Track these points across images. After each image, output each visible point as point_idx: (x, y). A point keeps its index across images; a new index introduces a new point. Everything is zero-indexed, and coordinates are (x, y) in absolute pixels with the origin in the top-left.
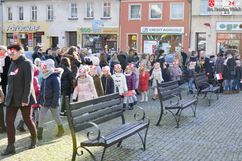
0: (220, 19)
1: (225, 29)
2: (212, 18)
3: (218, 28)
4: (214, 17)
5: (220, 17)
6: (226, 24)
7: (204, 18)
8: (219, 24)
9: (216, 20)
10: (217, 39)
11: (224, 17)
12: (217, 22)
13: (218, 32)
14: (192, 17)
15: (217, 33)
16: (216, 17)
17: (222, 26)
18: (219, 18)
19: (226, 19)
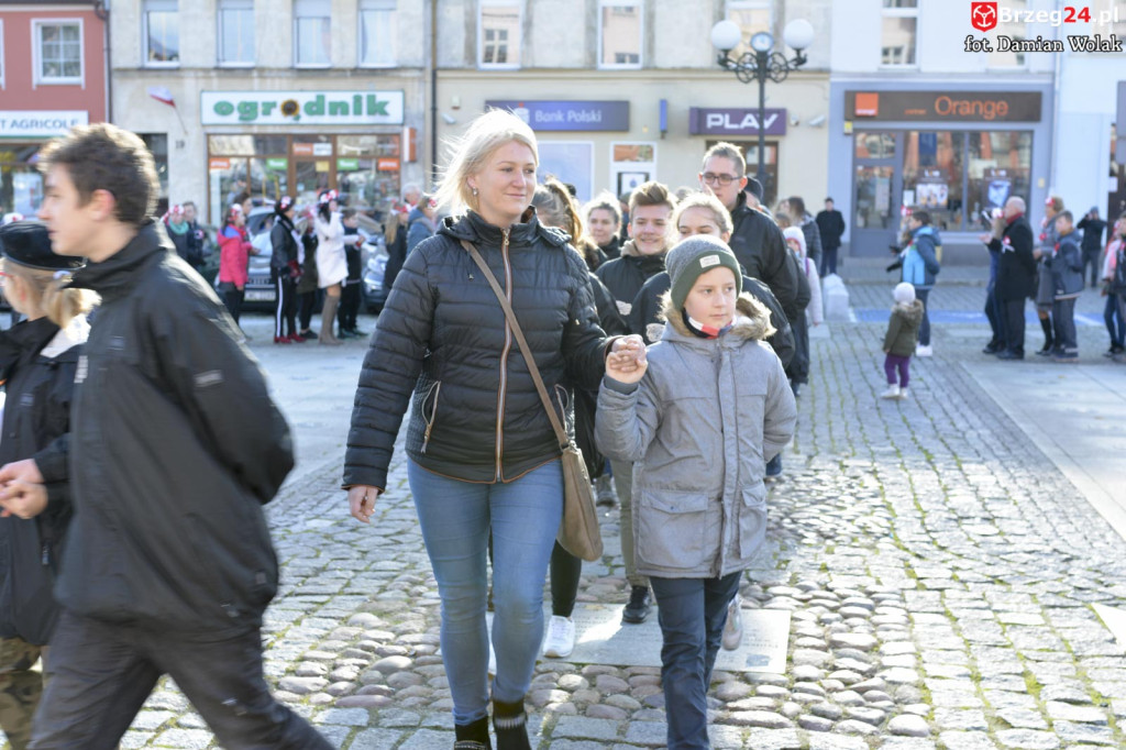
0: (215, 82)
1: (234, 118)
2: (182, 78)
3: (210, 117)
4: (192, 74)
5: (213, 74)
6: (236, 99)
7: (158, 77)
8: (210, 100)
9: (202, 83)
10: (210, 157)
11: (228, 74)
12: (203, 91)
13: (211, 130)
14: (115, 75)
15: (208, 135)
16: (200, 74)
17: (223, 109)
18: (210, 78)
19: (235, 83)
